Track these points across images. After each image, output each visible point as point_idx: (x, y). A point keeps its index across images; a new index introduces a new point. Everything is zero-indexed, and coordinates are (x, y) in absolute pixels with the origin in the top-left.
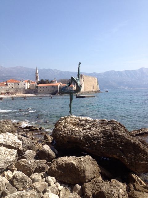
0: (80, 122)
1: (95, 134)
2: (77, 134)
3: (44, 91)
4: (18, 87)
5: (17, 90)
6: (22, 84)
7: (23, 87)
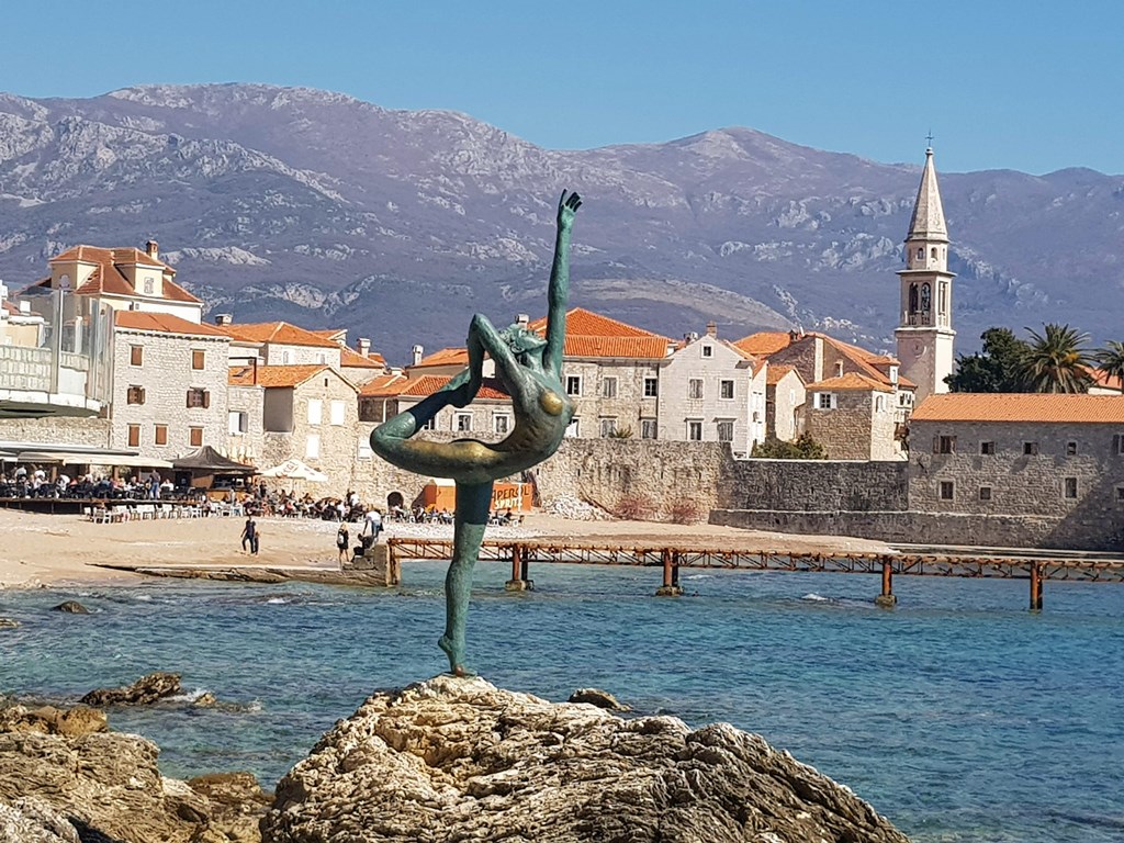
3: (998, 496)
4: (651, 427)
5: (628, 461)
6: (703, 390)
7: (710, 434)
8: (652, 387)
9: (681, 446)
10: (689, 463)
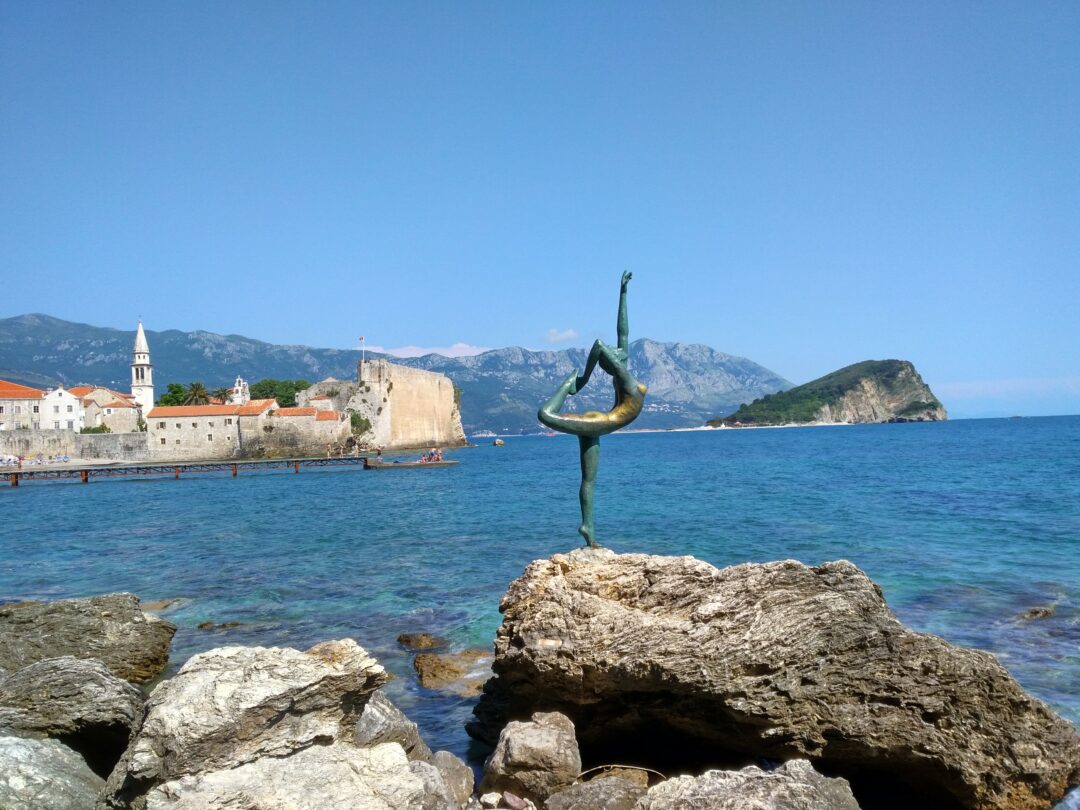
0: (651, 584)
1: (778, 642)
2: (672, 648)
3: (182, 442)
4: (36, 425)
5: (28, 438)
6: (60, 409)
7: (64, 425)
8: (36, 409)
9: (52, 431)
10: (55, 437)
